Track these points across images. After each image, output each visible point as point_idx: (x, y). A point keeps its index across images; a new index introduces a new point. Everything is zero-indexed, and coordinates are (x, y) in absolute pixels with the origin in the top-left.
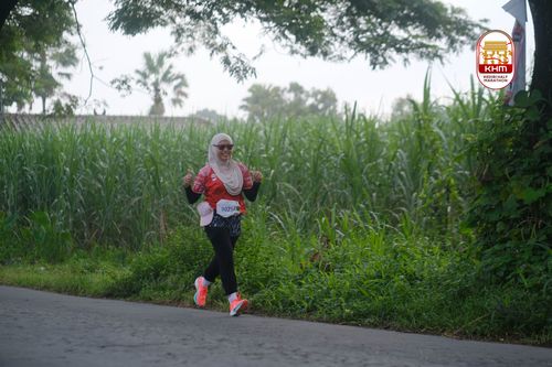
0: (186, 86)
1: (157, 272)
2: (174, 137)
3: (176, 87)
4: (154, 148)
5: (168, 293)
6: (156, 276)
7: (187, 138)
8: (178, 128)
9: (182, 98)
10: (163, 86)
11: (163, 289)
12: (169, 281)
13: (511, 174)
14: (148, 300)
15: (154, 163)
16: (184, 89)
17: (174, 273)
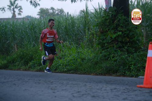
0: (22, 9)
1: (13, 61)
2: (18, 23)
3: (19, 10)
4: (13, 27)
5: (16, 67)
6: (13, 62)
7: (22, 24)
8: (19, 21)
9: (21, 13)
10: (15, 10)
11: (15, 66)
12: (17, 64)
13: (108, 30)
14: (11, 69)
15: (13, 31)
16: (21, 10)
17: (18, 61)
